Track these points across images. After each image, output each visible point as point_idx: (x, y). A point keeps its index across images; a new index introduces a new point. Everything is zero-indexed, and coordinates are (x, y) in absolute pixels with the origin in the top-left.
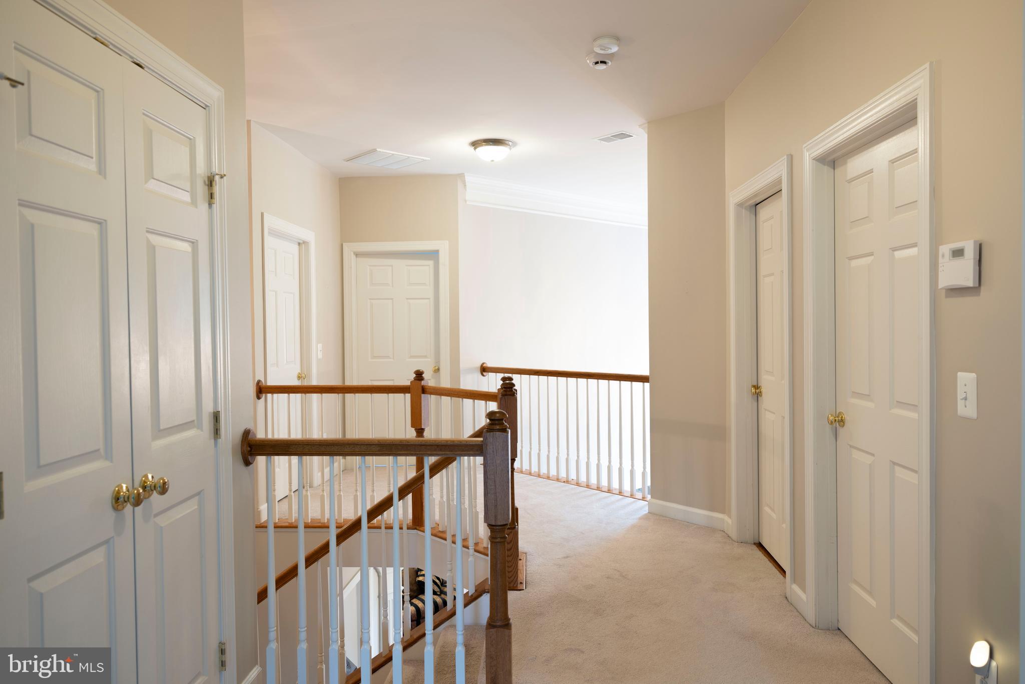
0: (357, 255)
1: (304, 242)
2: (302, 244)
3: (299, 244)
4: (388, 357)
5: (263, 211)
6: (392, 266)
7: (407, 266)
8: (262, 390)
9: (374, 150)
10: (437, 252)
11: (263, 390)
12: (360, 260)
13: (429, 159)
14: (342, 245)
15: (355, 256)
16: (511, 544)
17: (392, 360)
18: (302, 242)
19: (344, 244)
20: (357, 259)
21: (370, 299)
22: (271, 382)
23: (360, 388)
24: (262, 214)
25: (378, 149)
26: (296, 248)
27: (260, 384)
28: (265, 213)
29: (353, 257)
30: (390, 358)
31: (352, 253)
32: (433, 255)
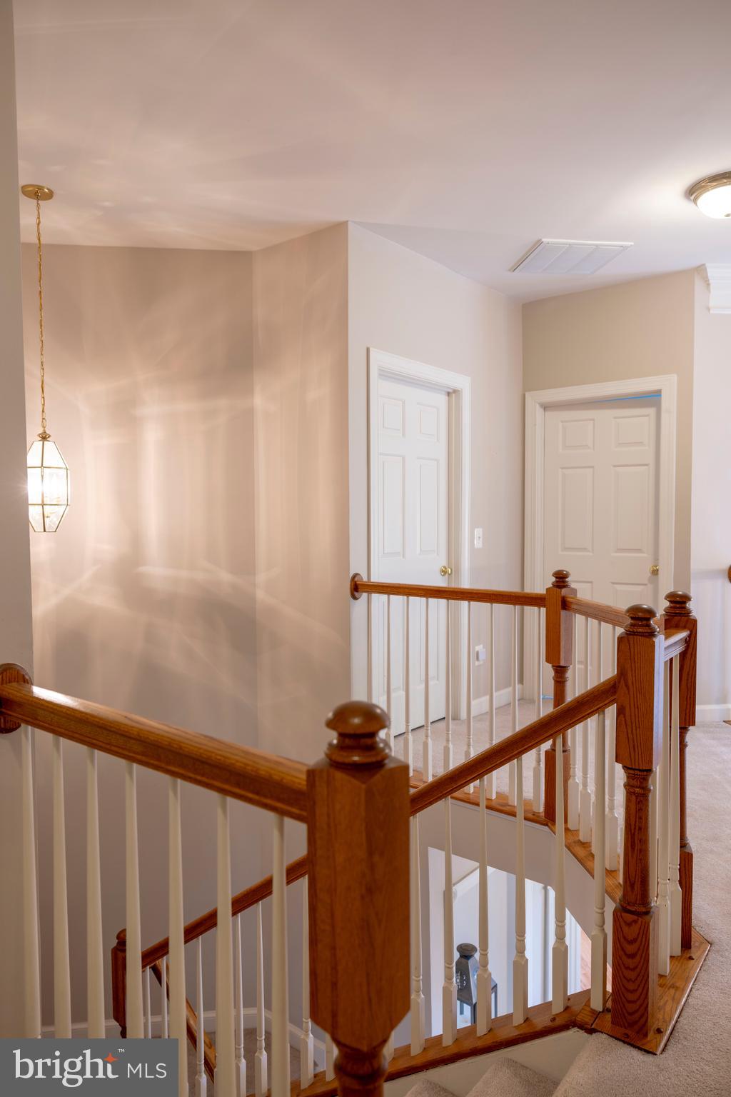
0: (546, 407)
1: (455, 391)
2: (452, 394)
3: (449, 394)
4: (585, 549)
5: (368, 346)
6: (593, 420)
7: (615, 418)
8: (357, 588)
9: (539, 243)
10: (658, 393)
11: (359, 587)
12: (551, 415)
13: (632, 243)
14: (524, 395)
15: (542, 410)
16: (636, 945)
17: (591, 554)
18: (450, 391)
19: (527, 394)
20: (547, 413)
21: (562, 468)
22: (377, 578)
23: (476, 593)
24: (368, 350)
25: (543, 240)
26: (443, 399)
27: (356, 579)
28: (371, 349)
29: (539, 411)
30: (589, 551)
31: (538, 406)
32: (651, 399)
